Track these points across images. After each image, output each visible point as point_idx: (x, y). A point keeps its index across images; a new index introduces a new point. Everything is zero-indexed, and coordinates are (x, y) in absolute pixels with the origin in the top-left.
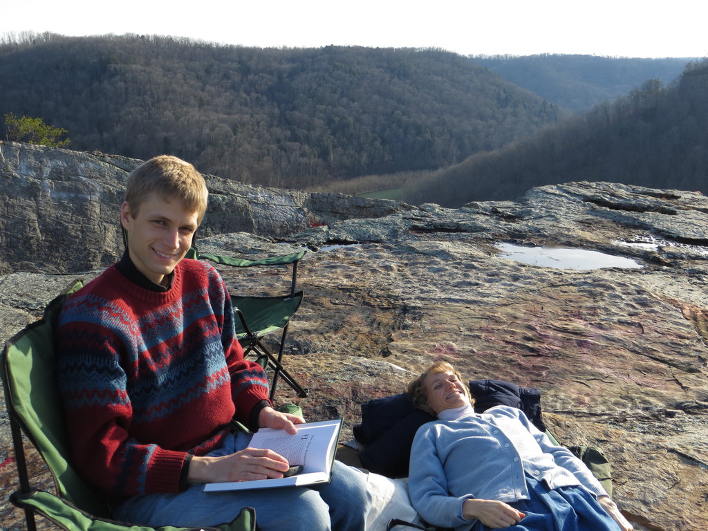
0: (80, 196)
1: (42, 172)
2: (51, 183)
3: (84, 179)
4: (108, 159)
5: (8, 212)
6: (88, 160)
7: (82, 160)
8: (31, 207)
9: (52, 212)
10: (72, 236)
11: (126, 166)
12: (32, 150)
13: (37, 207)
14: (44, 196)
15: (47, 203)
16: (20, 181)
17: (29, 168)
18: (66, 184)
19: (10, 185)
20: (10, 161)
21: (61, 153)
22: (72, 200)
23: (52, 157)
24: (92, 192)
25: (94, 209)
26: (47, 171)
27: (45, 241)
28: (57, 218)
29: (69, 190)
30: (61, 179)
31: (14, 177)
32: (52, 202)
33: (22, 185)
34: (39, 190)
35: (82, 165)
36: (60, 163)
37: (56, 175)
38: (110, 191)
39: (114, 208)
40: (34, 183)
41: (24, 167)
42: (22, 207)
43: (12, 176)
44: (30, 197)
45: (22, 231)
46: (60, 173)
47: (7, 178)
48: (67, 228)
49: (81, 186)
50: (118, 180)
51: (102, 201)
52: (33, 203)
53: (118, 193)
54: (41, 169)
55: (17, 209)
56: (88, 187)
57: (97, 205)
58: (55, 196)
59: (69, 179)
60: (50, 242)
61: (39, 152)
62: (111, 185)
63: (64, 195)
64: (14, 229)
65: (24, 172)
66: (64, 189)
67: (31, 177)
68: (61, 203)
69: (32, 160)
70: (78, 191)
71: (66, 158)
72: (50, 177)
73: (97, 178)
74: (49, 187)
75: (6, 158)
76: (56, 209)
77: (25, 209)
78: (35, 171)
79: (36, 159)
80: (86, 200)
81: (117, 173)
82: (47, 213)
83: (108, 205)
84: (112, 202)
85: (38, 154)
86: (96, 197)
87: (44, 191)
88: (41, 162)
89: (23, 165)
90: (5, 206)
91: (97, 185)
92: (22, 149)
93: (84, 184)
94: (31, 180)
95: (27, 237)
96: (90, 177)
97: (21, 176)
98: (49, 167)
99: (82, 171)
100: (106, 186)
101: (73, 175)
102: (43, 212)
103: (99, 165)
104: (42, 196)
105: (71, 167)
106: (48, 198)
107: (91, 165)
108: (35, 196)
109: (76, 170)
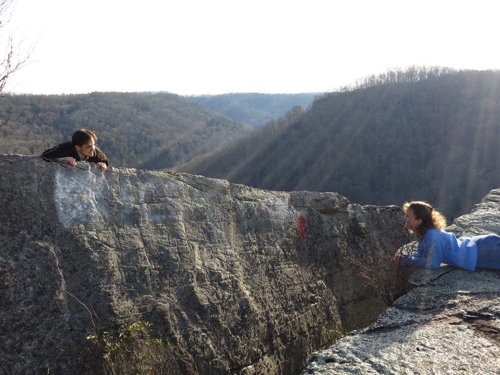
0: (169, 217)
1: (139, 198)
2: (148, 207)
3: (170, 199)
4: (182, 177)
5: (120, 244)
6: (169, 180)
7: (165, 180)
8: (136, 235)
9: (153, 237)
10: (173, 260)
11: (194, 183)
12: (128, 174)
13: (141, 234)
14: (144, 221)
15: (147, 228)
16: (124, 208)
17: (129, 193)
18: (158, 206)
19: (116, 213)
20: (113, 188)
21: (150, 176)
22: (165, 222)
23: (144, 179)
24: (177, 212)
25: (181, 228)
26: (142, 194)
27: (155, 269)
28: (158, 243)
29: (161, 212)
30: (153, 202)
31: (119, 205)
32: (151, 227)
33: (126, 212)
34: (140, 215)
35: (166, 186)
36: (151, 186)
37: (150, 199)
38: (189, 209)
39: (194, 225)
40: (135, 209)
41: (124, 193)
42: (130, 235)
43: (117, 203)
44: (134, 224)
45: (136, 263)
46: (152, 195)
47: (113, 206)
48: (168, 252)
49: (169, 207)
50: (191, 197)
51: (185, 220)
52: (138, 231)
53: (194, 210)
54: (137, 193)
55: (127, 239)
56: (174, 207)
57: (183, 224)
58: (151, 220)
59: (159, 201)
60: (159, 269)
61: (133, 175)
62: (188, 203)
63: (158, 218)
64: (129, 262)
66: (157, 211)
67: (132, 202)
68: (157, 226)
69: (130, 185)
70: (168, 212)
71: (154, 179)
72: (146, 201)
73: (178, 197)
74: (147, 211)
75: (110, 185)
76: (155, 234)
77: (133, 237)
78: (134, 196)
79: (132, 183)
80: (175, 220)
81: (190, 191)
82: (150, 239)
83: (190, 223)
84: (192, 220)
85: (133, 178)
86: (180, 217)
87: (144, 216)
88: (137, 186)
89: (124, 191)
90: (116, 237)
91: (179, 204)
92: (120, 174)
93: (171, 205)
94: (132, 205)
95: (141, 267)
96: (173, 197)
97: (123, 203)
98: (143, 190)
99: (167, 191)
100: (185, 204)
101: (162, 197)
102: (147, 239)
103: (177, 184)
104: (142, 222)
105: (159, 188)
106: (147, 223)
107: (173, 185)
108: (138, 223)
109: (162, 192)
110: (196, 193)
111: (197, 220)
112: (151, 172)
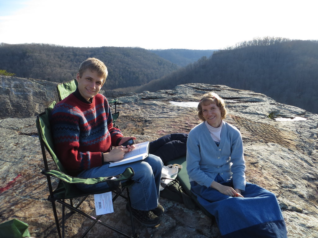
0: (25, 93)
1: (10, 86)
2: (14, 89)
4: (35, 80)
6: (27, 81)
7: (25, 81)
8: (7, 98)
9: (15, 99)
10: (23, 107)
11: (41, 83)
12: (6, 78)
13: (10, 98)
14: (12, 94)
15: (13, 96)
17: (6, 84)
22: (22, 95)
23: (14, 80)
24: (29, 92)
25: (31, 98)
26: (12, 85)
27: (13, 109)
28: (17, 101)
29: (21, 91)
30: (18, 88)
32: (15, 96)
33: (4, 90)
34: (10, 92)
35: (25, 83)
36: (17, 82)
37: (16, 86)
38: (36, 91)
39: (38, 97)
40: (8, 89)
41: (4, 84)
44: (7, 94)
45: (5, 106)
46: (17, 86)
48: (21, 105)
50: (39, 88)
51: (33, 95)
52: (8, 96)
53: (39, 92)
54: (10, 84)
55: (2, 99)
56: (28, 90)
57: (32, 96)
58: (16, 94)
59: (21, 88)
60: (15, 110)
61: (9, 78)
63: (19, 93)
64: (1, 106)
66: (19, 91)
67: (7, 87)
68: (18, 96)
69: (7, 81)
70: (24, 92)
71: (19, 80)
72: (14, 87)
73: (31, 87)
74: (14, 91)
76: (17, 98)
77: (5, 98)
78: (8, 85)
79: (8, 81)
80: (28, 95)
81: (38, 85)
82: (14, 100)
83: (36, 96)
86: (31, 94)
87: (12, 92)
88: (10, 82)
91: (31, 90)
92: (3, 78)
93: (26, 89)
94: (7, 88)
95: (7, 108)
96: (28, 87)
97: (3, 87)
99: (25, 85)
100: (34, 90)
101: (22, 86)
102: (12, 99)
103: (32, 82)
105: (21, 83)
107: (29, 83)
108: (9, 94)
109: (23, 85)
110: (42, 86)
111: (41, 95)
112: (18, 78)
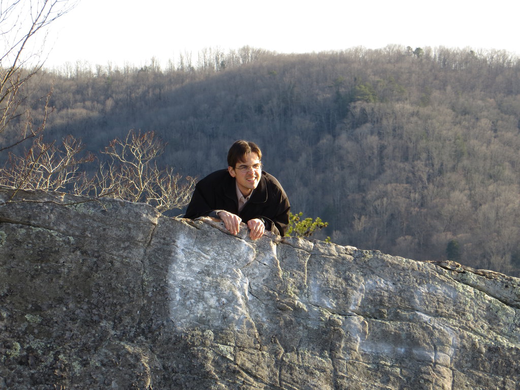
0: (415, 351)
1: (347, 302)
2: (363, 324)
3: (426, 318)
4: (472, 277)
5: (281, 380)
6: (434, 277)
7: (423, 277)
11: (506, 293)
12: (331, 255)
14: (349, 350)
15: (353, 364)
16: (307, 317)
17: (325, 291)
18: (391, 326)
19: (288, 324)
20: (292, 276)
21: (385, 264)
22: (399, 360)
23: (368, 270)
24: (439, 345)
25: (441, 382)
26: (357, 297)
29: (396, 339)
30: (381, 316)
31: (297, 309)
32: (362, 363)
33: (310, 324)
34: (340, 336)
35: (423, 290)
36: (382, 284)
37: (374, 308)
38: (474, 344)
39: (479, 382)
40: (331, 322)
41: (315, 290)
42: (307, 370)
43: (293, 306)
44: (323, 350)
46: (381, 303)
47: (283, 309)
49: (418, 333)
50: (490, 322)
51: (458, 366)
52: (327, 364)
53: (490, 349)
54: (345, 294)
55: (298, 374)
56: (431, 334)
57: (447, 373)
58: (368, 350)
59: (396, 317)
61: (344, 259)
62: (476, 333)
63: (385, 349)
65: (314, 299)
66: (385, 336)
67: (328, 308)
68: (378, 364)
69: (331, 276)
70: (413, 342)
71: (395, 272)
72: (363, 312)
73: (450, 316)
74: (359, 331)
75: (285, 270)
76: (369, 378)
77: (312, 374)
78: (336, 298)
79: (337, 272)
80: (426, 362)
81: (488, 309)
82: (353, 385)
83: (470, 375)
84: (478, 369)
85: (343, 264)
86: (445, 357)
87: (349, 340)
88: (347, 279)
89: (315, 286)
90: (276, 365)
91: (449, 332)
92: (314, 254)
93: (425, 329)
94: (327, 315)
96: (437, 314)
97: (308, 307)
98: (361, 290)
99: (422, 300)
100: (466, 333)
101: (406, 309)
102: (345, 383)
103: (455, 289)
104: (345, 349)
105: (401, 291)
106: (355, 354)
107: (441, 290)
108: (333, 350)
109: (410, 299)
112: (388, 257)
